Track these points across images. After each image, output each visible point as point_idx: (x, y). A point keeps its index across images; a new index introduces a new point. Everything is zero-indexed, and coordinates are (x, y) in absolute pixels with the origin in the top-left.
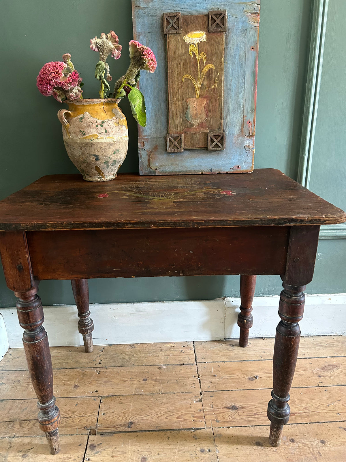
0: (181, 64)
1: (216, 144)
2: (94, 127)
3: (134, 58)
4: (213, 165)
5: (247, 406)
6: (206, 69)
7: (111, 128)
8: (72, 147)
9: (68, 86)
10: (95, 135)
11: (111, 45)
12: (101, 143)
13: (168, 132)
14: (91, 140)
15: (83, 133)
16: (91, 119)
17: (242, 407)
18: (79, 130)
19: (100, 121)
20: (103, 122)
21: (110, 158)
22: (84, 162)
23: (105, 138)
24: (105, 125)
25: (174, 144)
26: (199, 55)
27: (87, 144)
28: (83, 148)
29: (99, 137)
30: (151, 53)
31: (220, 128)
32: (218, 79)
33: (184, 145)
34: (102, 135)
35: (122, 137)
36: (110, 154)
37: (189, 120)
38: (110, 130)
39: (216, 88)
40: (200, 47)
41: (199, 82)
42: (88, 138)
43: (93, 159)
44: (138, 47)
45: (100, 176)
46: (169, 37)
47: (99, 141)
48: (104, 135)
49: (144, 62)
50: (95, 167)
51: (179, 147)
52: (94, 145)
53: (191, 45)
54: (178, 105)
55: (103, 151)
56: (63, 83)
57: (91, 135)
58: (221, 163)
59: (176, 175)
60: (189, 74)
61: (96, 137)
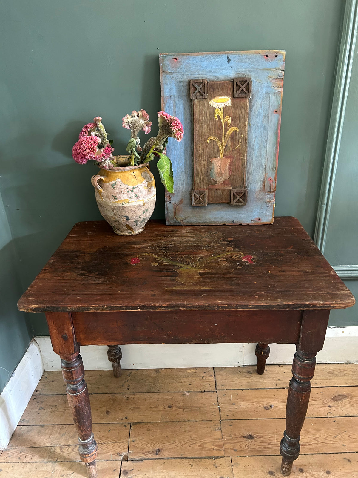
0: (207, 127)
1: (239, 199)
2: (125, 193)
3: (163, 126)
4: (235, 217)
5: (263, 436)
6: (230, 131)
7: (141, 192)
8: (104, 208)
9: (102, 159)
10: (126, 200)
11: (142, 122)
12: (132, 206)
13: (193, 189)
14: (123, 204)
15: (115, 198)
16: (123, 186)
17: (258, 437)
18: (111, 195)
19: (130, 188)
20: (134, 188)
21: (139, 217)
22: (116, 221)
23: (135, 202)
24: (135, 190)
25: (198, 199)
26: (224, 118)
27: (119, 207)
28: (115, 210)
29: (130, 201)
30: (178, 124)
31: (242, 186)
32: (242, 140)
33: (208, 200)
34: (132, 199)
35: (150, 198)
36: (140, 214)
37: (213, 178)
38: (139, 194)
39: (240, 149)
40: (225, 110)
41: (224, 143)
42: (120, 202)
43: (124, 219)
44: (166, 119)
45: (130, 231)
46: (196, 101)
47: (130, 204)
48: (134, 199)
49: (172, 131)
50: (126, 225)
51: (203, 202)
52: (126, 208)
53: (217, 109)
54: (203, 164)
55: (134, 212)
56: (97, 158)
57: (123, 200)
58: (242, 216)
59: (200, 225)
60: (214, 136)
61: (127, 201)
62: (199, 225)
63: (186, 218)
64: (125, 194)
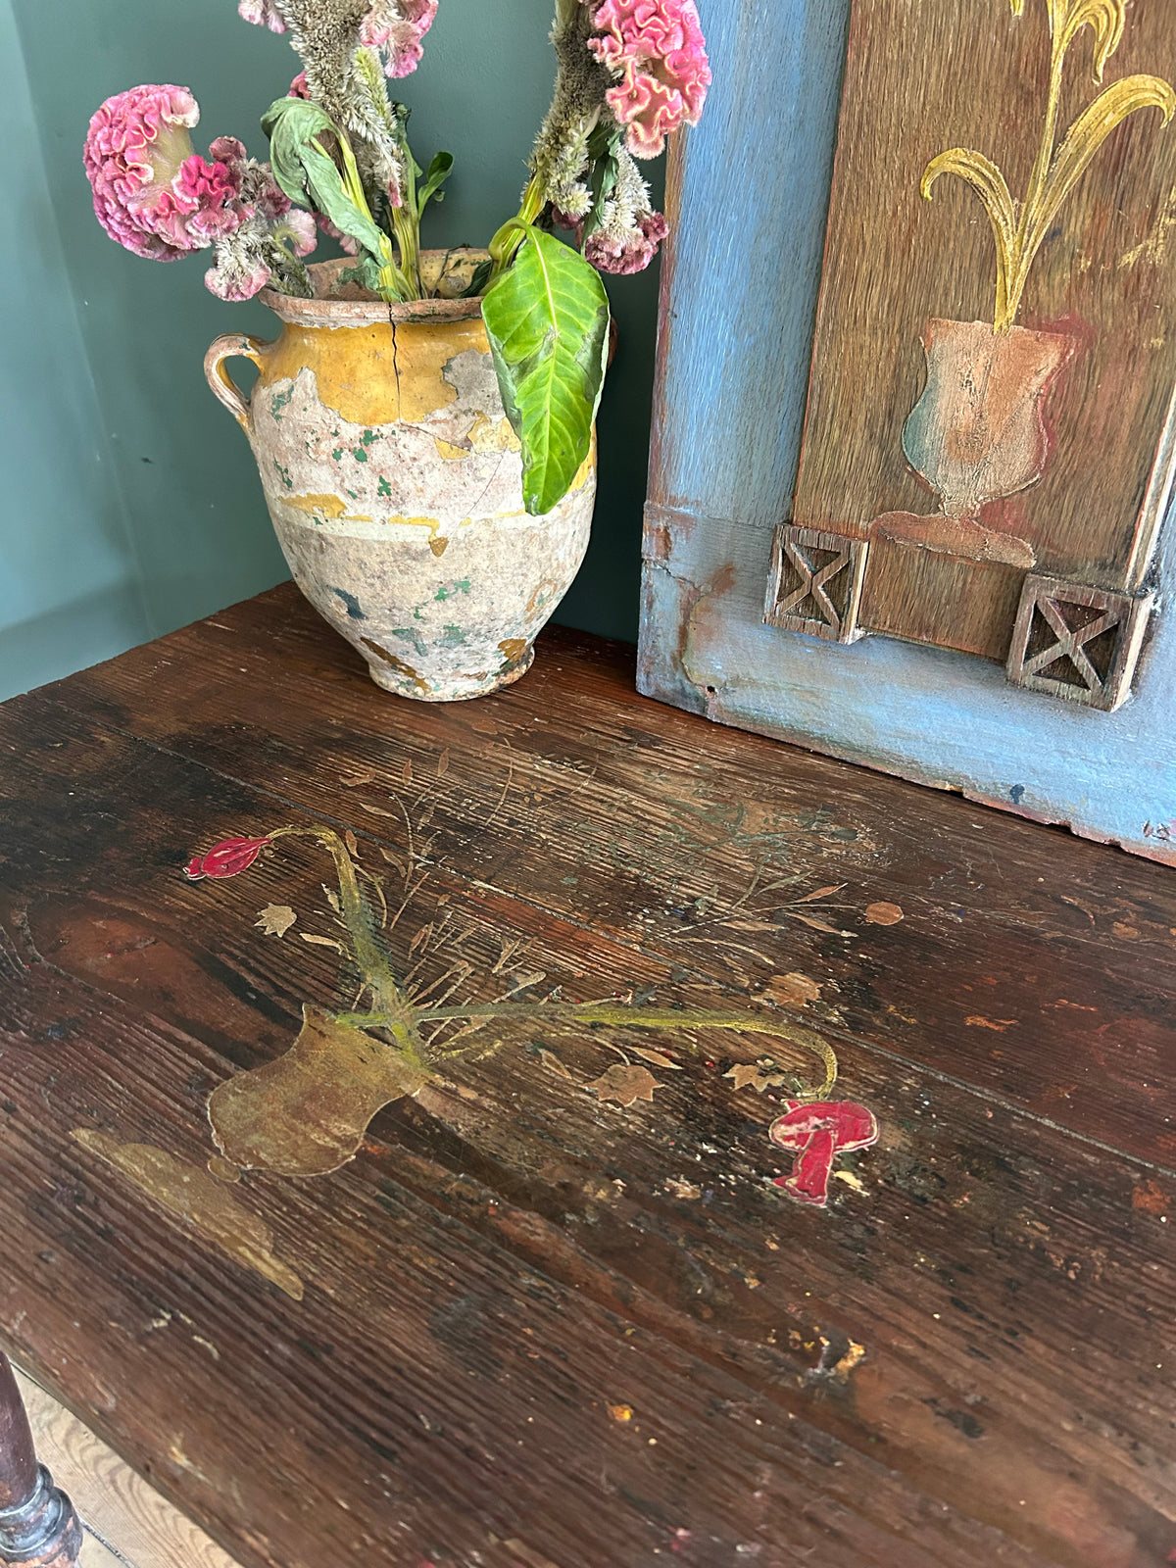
0: (935, 68)
1: (1066, 658)
2: (324, 457)
4: (1034, 771)
6: (1102, 115)
7: (416, 471)
10: (328, 501)
12: (363, 541)
13: (789, 514)
14: (318, 522)
15: (286, 478)
16: (317, 415)
18: (273, 458)
19: (352, 432)
20: (368, 438)
21: (418, 616)
23: (378, 520)
24: (378, 452)
25: (806, 590)
27: (306, 533)
28: (294, 548)
29: (350, 513)
31: (1112, 565)
34: (363, 502)
36: (417, 598)
37: (920, 464)
38: (406, 483)
39: (1154, 271)
41: (1036, 212)
42: (304, 507)
43: (338, 606)
45: (403, 678)
47: (350, 530)
48: (372, 507)
50: (363, 641)
51: (831, 613)
52: (333, 545)
54: (866, 358)
55: (378, 582)
57: (316, 498)
58: (1086, 774)
59: (808, 750)
60: (976, 143)
61: (337, 508)
62: (806, 745)
63: (736, 681)
64: (322, 464)
